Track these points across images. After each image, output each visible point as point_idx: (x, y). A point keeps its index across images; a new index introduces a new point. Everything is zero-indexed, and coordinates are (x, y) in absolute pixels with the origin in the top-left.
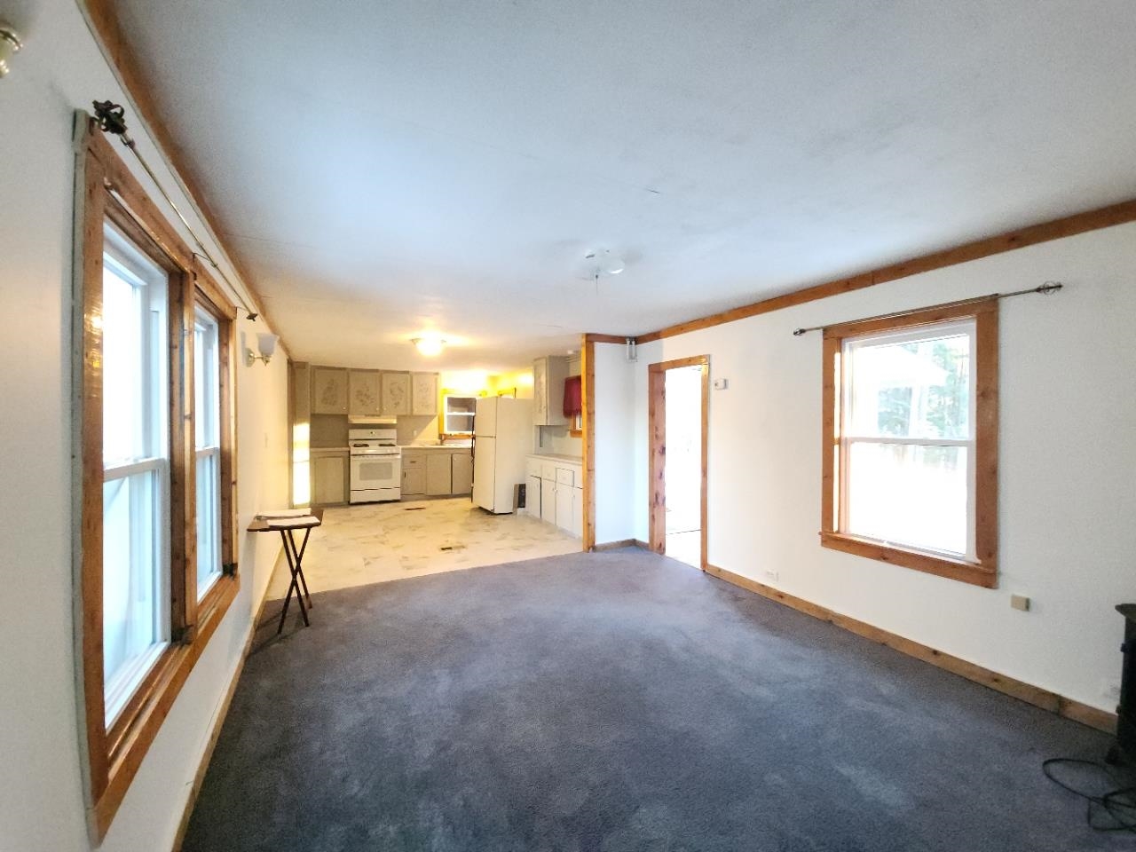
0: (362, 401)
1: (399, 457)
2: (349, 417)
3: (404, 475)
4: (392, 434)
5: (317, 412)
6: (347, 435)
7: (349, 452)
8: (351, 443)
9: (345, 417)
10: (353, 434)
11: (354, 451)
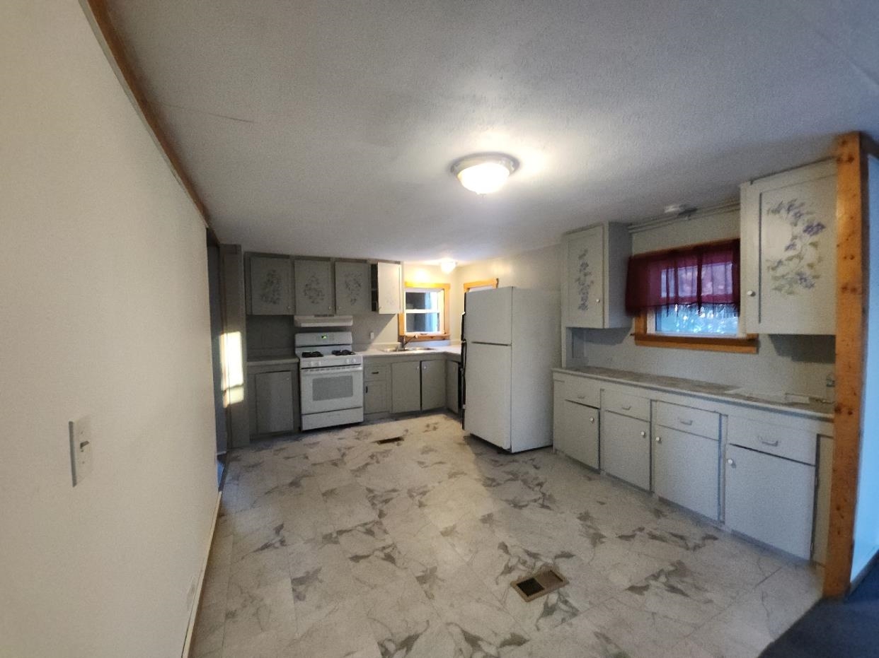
0: (310, 297)
1: (361, 368)
2: (296, 318)
3: (366, 390)
4: (347, 338)
5: (255, 312)
6: (293, 341)
7: (299, 364)
8: (299, 352)
9: (290, 319)
10: (301, 339)
11: (305, 362)
